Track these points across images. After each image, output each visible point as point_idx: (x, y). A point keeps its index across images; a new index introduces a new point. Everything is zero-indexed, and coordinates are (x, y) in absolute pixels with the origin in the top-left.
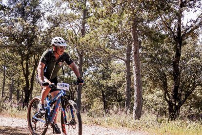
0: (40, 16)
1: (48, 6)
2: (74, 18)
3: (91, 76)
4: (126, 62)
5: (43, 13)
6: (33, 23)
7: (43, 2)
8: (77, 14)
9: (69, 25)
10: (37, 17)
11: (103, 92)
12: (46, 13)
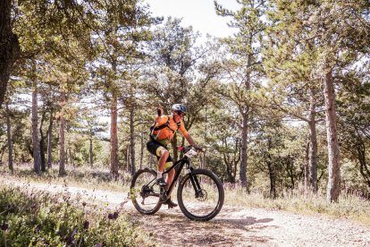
0: (190, 65)
1: (201, 50)
2: (236, 65)
3: (253, 143)
4: (310, 123)
5: (194, 61)
6: (182, 73)
7: (195, 45)
8: (239, 61)
9: (229, 76)
10: (186, 65)
11: (269, 164)
12: (197, 61)
